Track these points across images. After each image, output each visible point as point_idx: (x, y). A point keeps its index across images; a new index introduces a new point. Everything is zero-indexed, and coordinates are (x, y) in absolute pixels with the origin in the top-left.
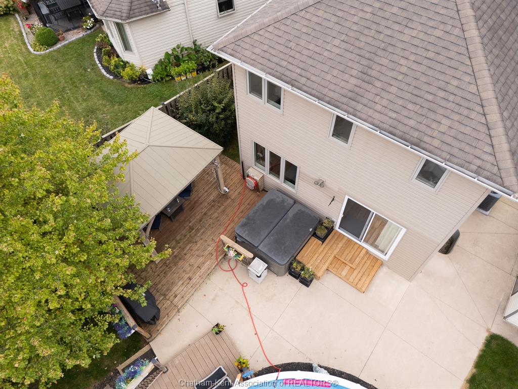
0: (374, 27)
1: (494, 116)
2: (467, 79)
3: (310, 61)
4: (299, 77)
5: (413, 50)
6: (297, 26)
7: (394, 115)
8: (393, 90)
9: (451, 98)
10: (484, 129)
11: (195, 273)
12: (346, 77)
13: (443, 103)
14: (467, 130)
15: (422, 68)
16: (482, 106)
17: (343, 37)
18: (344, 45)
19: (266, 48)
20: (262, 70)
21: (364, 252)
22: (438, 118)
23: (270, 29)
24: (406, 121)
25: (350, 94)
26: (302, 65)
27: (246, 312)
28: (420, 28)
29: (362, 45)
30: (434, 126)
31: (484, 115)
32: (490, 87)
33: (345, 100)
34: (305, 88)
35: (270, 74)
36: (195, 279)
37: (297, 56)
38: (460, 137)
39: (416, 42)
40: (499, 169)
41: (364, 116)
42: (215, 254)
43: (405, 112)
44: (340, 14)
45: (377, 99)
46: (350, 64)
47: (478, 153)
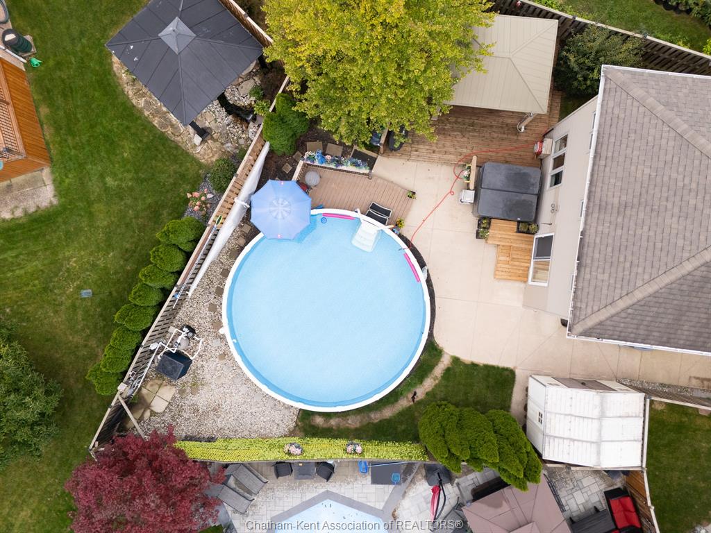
11: (440, 152)
12: (617, 194)
20: (600, 125)
21: (528, 265)
35: (599, 133)
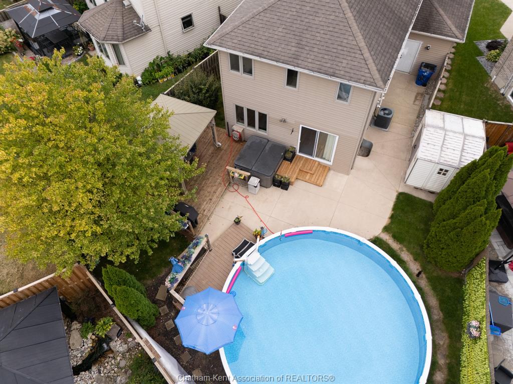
0: (299, 18)
1: (367, 55)
2: (351, 38)
3: (267, 42)
4: (263, 52)
5: (322, 28)
6: (256, 24)
7: (319, 63)
8: (315, 50)
9: (345, 49)
10: (363, 62)
11: (213, 196)
12: (289, 47)
13: (342, 52)
14: (356, 63)
15: (328, 36)
16: (360, 50)
17: (283, 26)
18: (285, 31)
19: (240, 39)
20: (240, 51)
21: (317, 163)
22: (341, 60)
23: (240, 28)
24: (325, 65)
25: (293, 56)
26: (263, 45)
27: (252, 211)
28: (323, 16)
29: (294, 29)
30: (340, 64)
31: (362, 54)
32: (362, 40)
33: (291, 60)
34: (267, 57)
35: (246, 53)
36: (214, 199)
37: (259, 40)
38: (353, 67)
39: (322, 23)
40: (374, 79)
41: (303, 66)
42: (223, 183)
43: (324, 61)
44: (279, 14)
45: (308, 56)
46: (290, 40)
47: (362, 73)
